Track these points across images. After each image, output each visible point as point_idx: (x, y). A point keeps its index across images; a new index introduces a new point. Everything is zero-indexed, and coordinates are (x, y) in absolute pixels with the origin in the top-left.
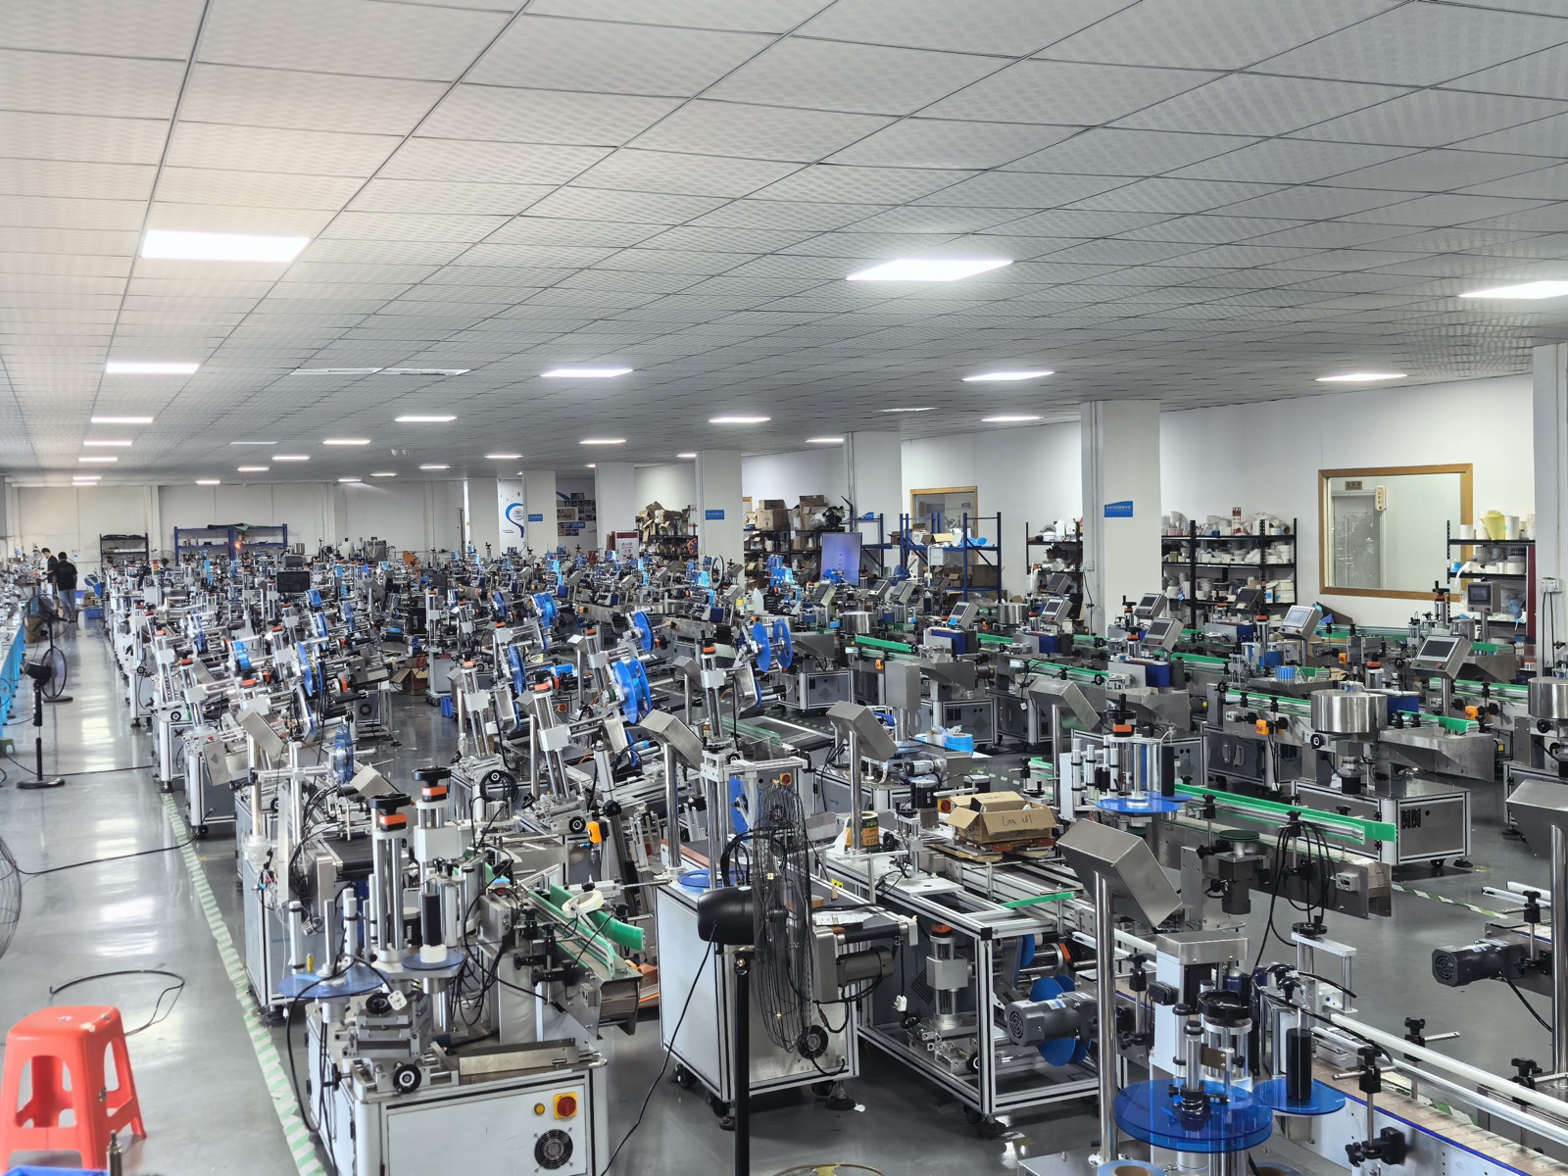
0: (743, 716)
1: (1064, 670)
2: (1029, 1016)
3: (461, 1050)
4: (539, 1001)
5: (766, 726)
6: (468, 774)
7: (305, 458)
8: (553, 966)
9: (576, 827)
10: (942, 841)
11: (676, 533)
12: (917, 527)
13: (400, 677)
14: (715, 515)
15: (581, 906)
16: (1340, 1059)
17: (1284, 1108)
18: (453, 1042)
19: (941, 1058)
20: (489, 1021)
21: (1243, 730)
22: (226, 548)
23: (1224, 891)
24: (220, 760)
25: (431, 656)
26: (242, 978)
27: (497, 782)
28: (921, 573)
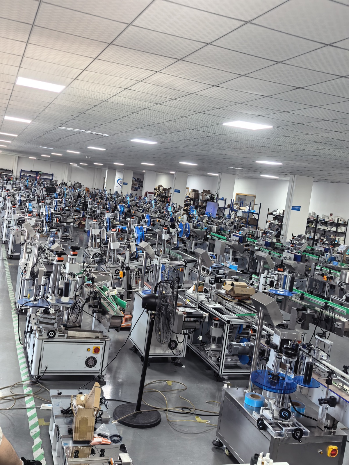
0: (173, 249)
1: (270, 252)
2: (235, 347)
3: (69, 329)
4: (94, 318)
5: (179, 253)
6: (90, 252)
7: (61, 155)
8: (99, 309)
9: (117, 272)
10: (221, 294)
11: (165, 195)
12: (236, 204)
13: (77, 223)
14: (178, 191)
15: (111, 293)
16: (323, 374)
17: (302, 384)
18: (67, 326)
19: (210, 356)
20: (79, 322)
21: (319, 278)
22: (35, 178)
23: (302, 322)
24: (19, 237)
25: (87, 218)
26: (13, 299)
27: (98, 256)
28: (235, 218)
